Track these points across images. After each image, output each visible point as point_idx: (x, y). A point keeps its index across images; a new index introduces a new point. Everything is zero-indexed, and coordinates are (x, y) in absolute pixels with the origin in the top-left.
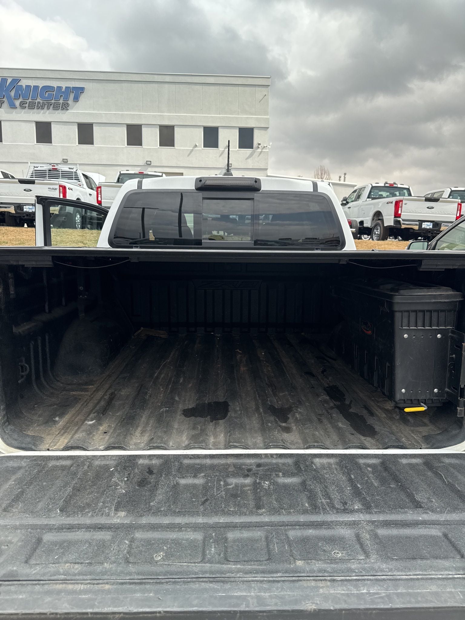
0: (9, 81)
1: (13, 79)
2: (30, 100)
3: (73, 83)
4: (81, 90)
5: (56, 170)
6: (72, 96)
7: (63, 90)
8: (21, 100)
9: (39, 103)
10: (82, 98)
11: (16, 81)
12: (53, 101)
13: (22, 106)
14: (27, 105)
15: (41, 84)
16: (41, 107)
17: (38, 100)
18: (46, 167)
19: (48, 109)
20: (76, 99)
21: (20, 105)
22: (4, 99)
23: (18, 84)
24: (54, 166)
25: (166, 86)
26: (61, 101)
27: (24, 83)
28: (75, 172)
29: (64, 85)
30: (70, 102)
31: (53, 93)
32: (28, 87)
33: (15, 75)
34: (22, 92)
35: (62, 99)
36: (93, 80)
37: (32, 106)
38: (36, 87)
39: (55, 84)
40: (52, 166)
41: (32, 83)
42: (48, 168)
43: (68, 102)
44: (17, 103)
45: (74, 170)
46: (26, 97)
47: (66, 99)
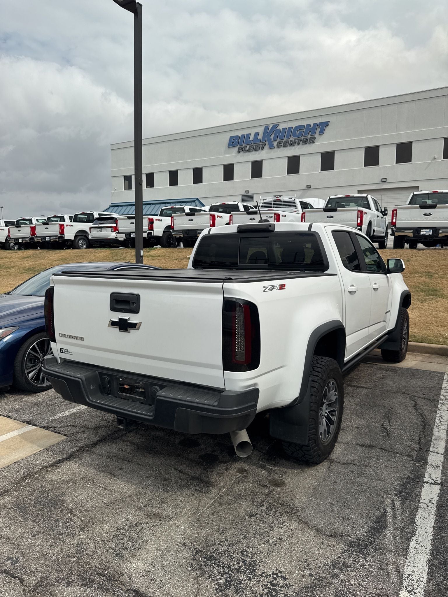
0: (271, 126)
1: (273, 125)
2: (285, 140)
3: (320, 119)
4: (327, 124)
5: (279, 200)
6: (318, 130)
7: (312, 126)
8: (278, 141)
9: (291, 141)
10: (327, 130)
11: (276, 126)
12: (302, 138)
13: (279, 146)
14: (282, 144)
15: (294, 125)
16: (293, 144)
17: (291, 139)
18: (272, 199)
19: (298, 145)
20: (322, 133)
21: (277, 145)
22: (266, 143)
23: (277, 128)
24: (278, 198)
25: (406, 105)
26: (309, 137)
27: (281, 127)
28: (293, 201)
29: (312, 122)
30: (317, 136)
31: (302, 131)
32: (284, 129)
33: (275, 121)
34: (279, 134)
35: (310, 134)
36: (337, 114)
37: (286, 145)
38: (290, 128)
39: (304, 123)
40: (277, 198)
41: (287, 126)
42: (274, 199)
43: (315, 136)
44: (275, 144)
45: (293, 199)
46: (282, 138)
47: (314, 134)
